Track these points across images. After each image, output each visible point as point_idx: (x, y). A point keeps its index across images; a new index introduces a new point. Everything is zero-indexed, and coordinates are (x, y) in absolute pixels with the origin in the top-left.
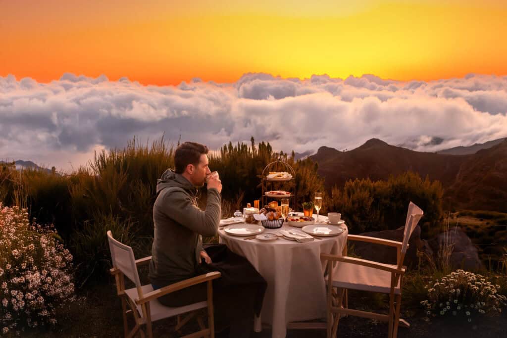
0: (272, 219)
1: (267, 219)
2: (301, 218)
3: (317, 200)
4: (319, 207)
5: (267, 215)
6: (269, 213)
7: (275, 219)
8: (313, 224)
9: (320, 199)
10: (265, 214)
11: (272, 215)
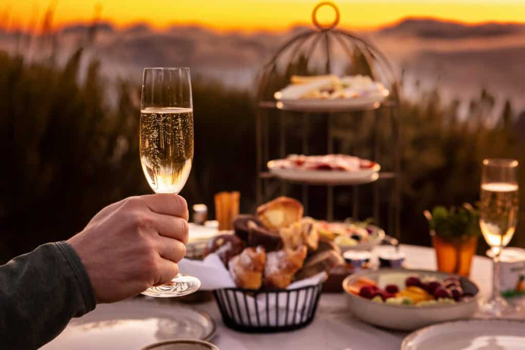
0: (256, 284)
1: (231, 284)
2: (412, 283)
3: (494, 195)
4: (503, 233)
5: (233, 263)
6: (246, 256)
7: (269, 287)
8: (466, 319)
9: (506, 194)
10: (226, 259)
11: (259, 266)
